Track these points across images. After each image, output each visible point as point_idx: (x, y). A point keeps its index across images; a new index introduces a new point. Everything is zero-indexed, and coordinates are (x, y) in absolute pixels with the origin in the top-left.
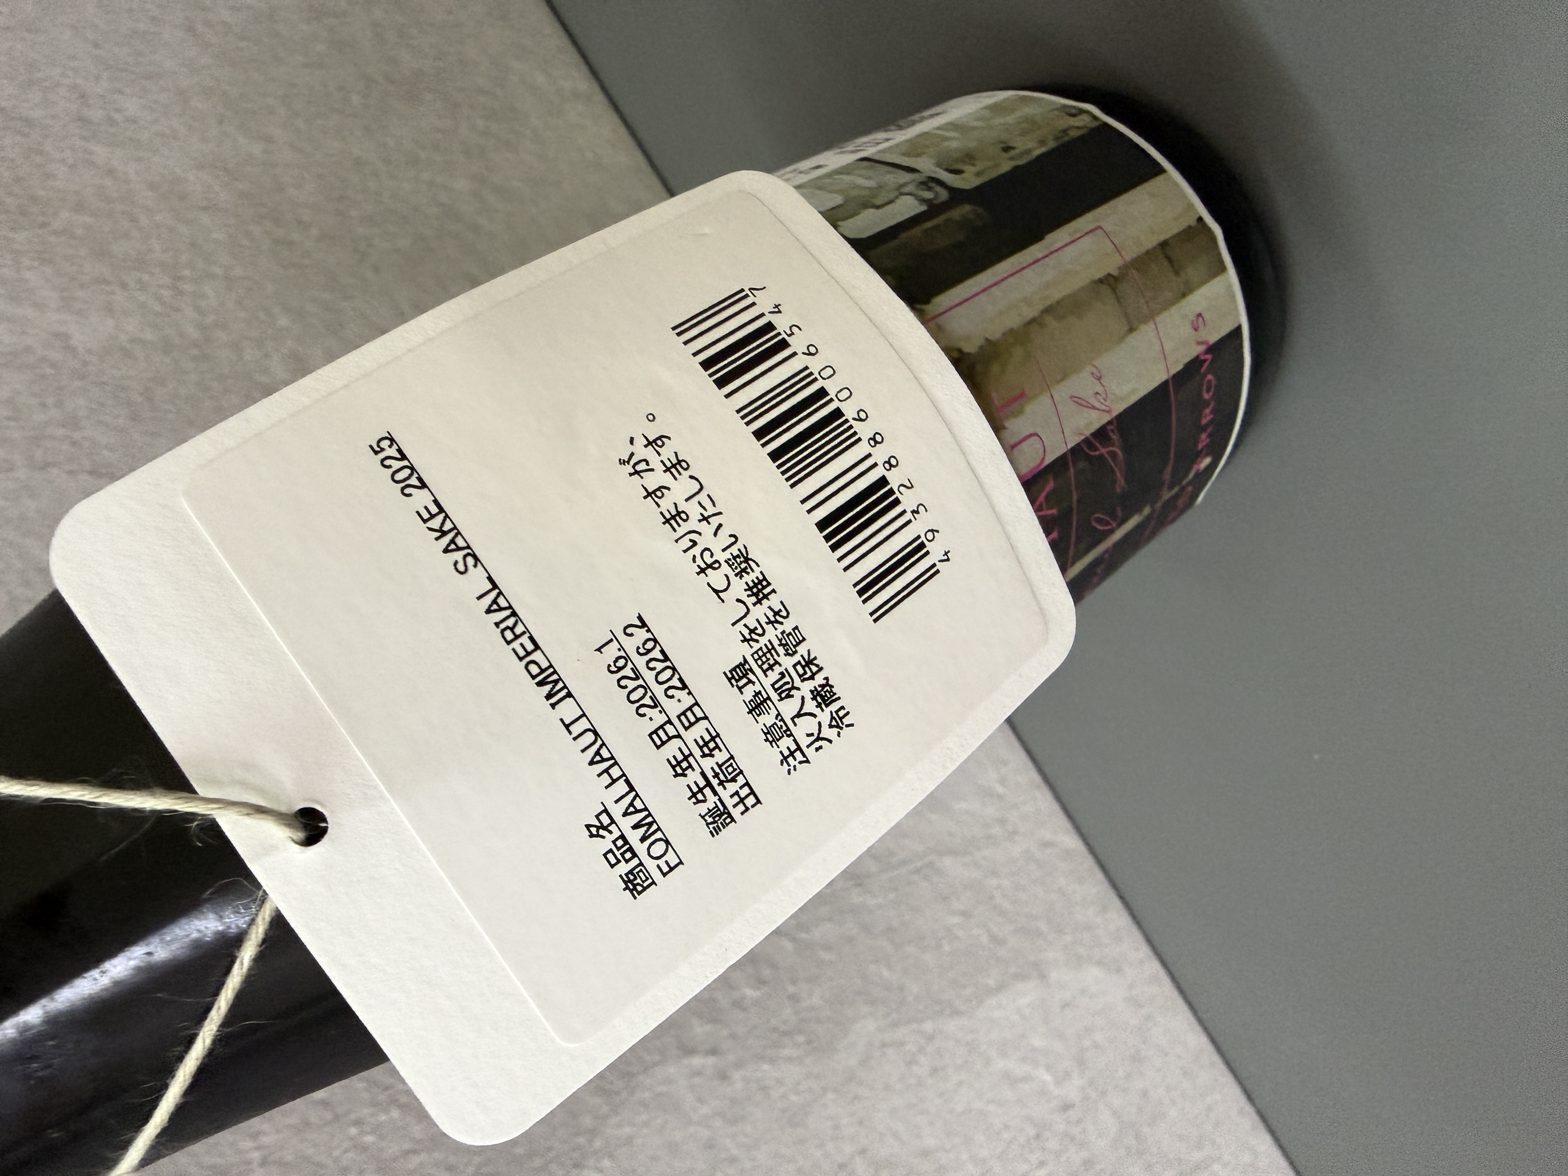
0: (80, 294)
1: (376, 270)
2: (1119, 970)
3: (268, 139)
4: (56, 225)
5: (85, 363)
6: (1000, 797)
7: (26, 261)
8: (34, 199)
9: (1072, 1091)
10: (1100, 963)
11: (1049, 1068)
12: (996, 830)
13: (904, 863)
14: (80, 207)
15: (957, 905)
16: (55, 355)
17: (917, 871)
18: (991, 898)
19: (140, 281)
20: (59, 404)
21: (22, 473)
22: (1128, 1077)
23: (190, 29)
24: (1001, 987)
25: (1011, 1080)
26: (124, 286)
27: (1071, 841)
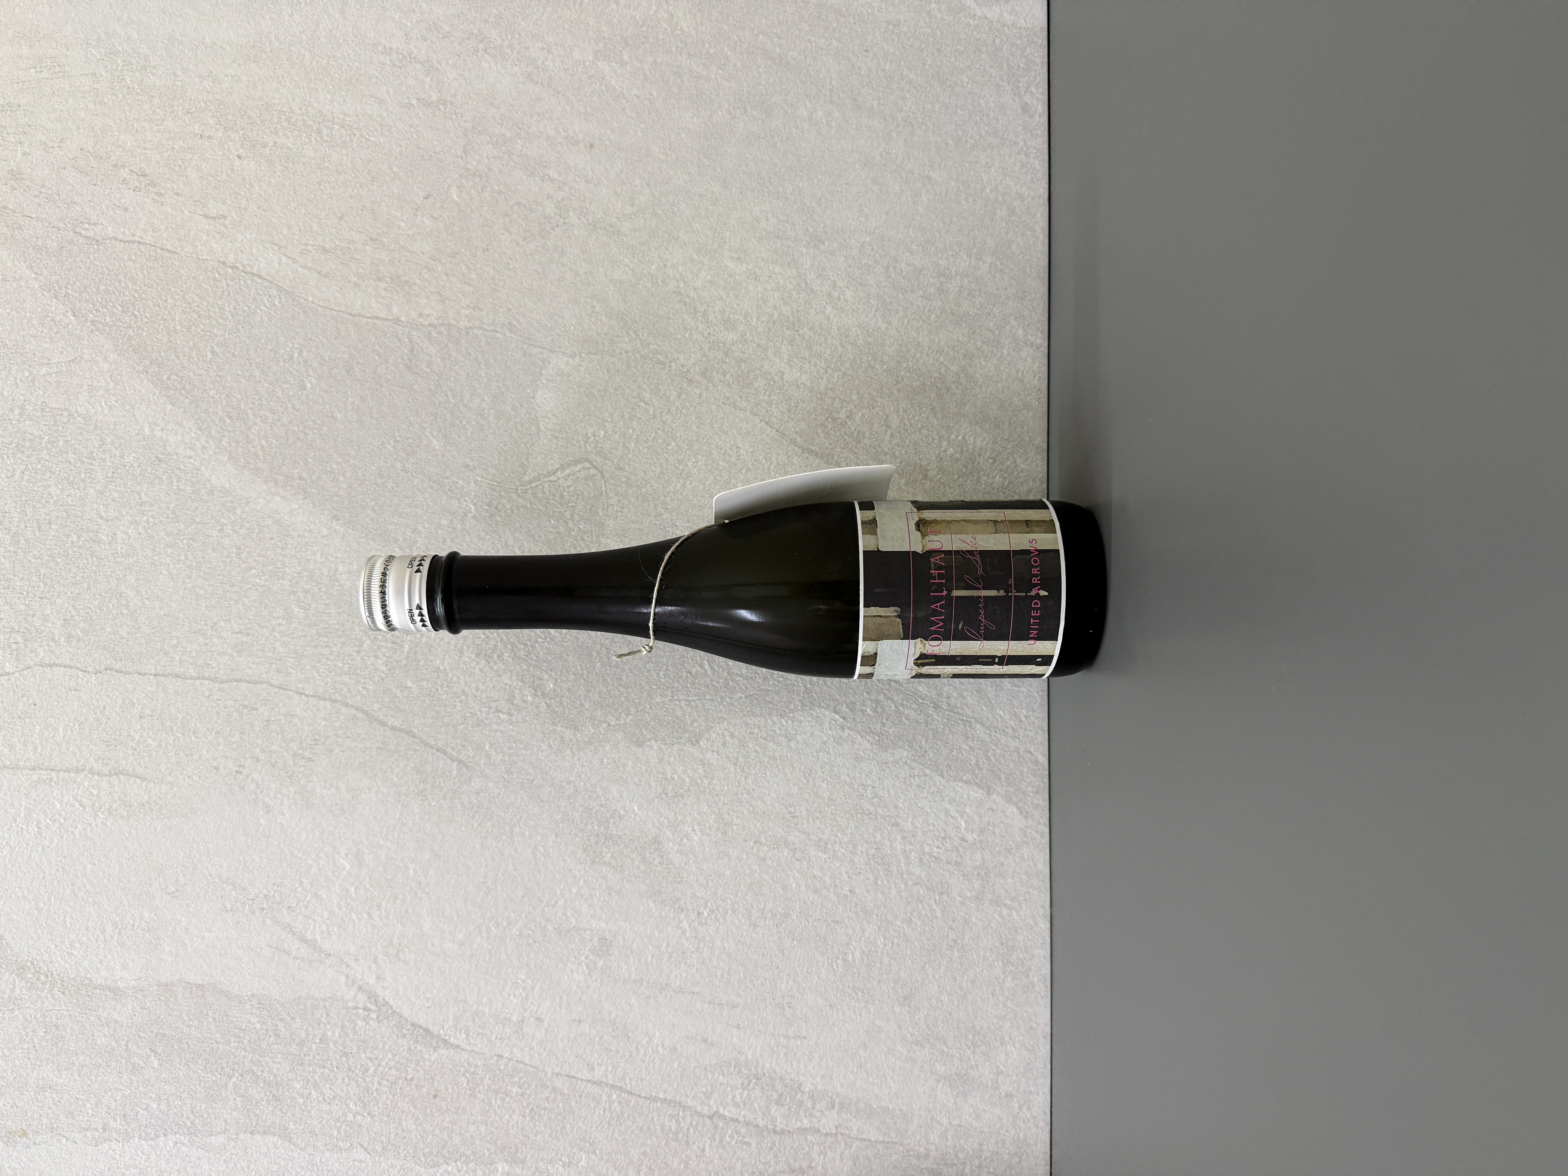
0: (795, 360)
1: (899, 391)
2: (1026, 817)
3: (889, 323)
4: (801, 332)
5: (784, 385)
6: (1021, 721)
7: (785, 342)
8: (799, 320)
9: (970, 837)
10: (1019, 808)
11: (966, 822)
12: (1010, 731)
13: (958, 713)
14: (811, 329)
15: (970, 743)
16: (777, 379)
17: (962, 720)
18: (988, 751)
19: (815, 363)
20: (769, 396)
21: (748, 414)
22: (999, 853)
23: (887, 269)
24: (967, 782)
25: (947, 812)
26: (810, 362)
27: (1043, 760)
